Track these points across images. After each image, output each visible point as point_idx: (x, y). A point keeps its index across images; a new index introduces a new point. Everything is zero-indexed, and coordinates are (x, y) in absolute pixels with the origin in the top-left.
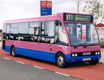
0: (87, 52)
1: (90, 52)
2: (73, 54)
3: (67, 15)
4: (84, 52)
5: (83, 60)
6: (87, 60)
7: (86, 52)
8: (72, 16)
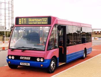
0: (26, 57)
1: (29, 57)
2: (10, 56)
3: (20, 19)
4: (22, 56)
5: (21, 64)
6: (25, 65)
7: (24, 56)
8: (25, 19)
